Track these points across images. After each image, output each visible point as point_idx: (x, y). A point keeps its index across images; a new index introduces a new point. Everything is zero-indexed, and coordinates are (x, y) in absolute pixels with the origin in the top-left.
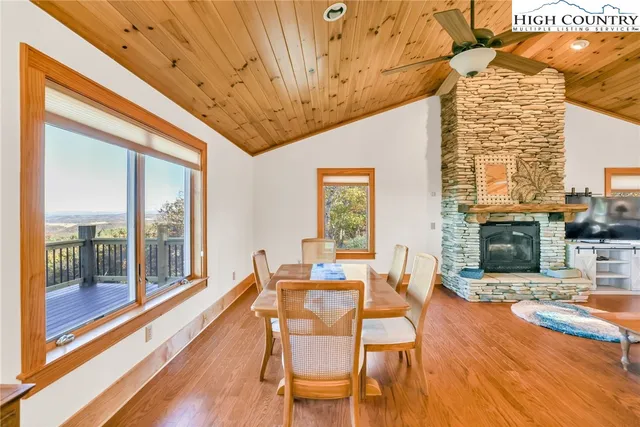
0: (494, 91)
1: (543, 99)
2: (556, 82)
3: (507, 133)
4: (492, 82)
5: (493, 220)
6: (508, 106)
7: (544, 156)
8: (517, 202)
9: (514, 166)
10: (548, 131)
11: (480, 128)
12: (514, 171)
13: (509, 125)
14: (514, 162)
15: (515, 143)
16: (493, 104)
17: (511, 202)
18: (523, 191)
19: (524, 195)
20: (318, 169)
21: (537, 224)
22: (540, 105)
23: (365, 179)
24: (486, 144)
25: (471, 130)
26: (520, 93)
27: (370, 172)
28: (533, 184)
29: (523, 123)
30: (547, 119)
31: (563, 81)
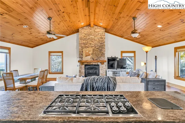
0: (88, 33)
1: (100, 35)
2: (103, 31)
3: (91, 43)
4: (88, 31)
5: (88, 64)
6: (92, 36)
7: (100, 48)
8: (92, 60)
9: (92, 51)
10: (101, 42)
11: (84, 42)
12: (92, 52)
13: (92, 41)
14: (92, 50)
15: (93, 45)
16: (87, 36)
17: (91, 60)
18: (94, 57)
19: (94, 58)
20: (49, 52)
21: (99, 65)
22: (99, 36)
23: (61, 54)
24: (86, 46)
25: (82, 42)
26: (94, 33)
27: (62, 52)
28: (96, 56)
29: (95, 41)
30: (101, 40)
31: (104, 30)
